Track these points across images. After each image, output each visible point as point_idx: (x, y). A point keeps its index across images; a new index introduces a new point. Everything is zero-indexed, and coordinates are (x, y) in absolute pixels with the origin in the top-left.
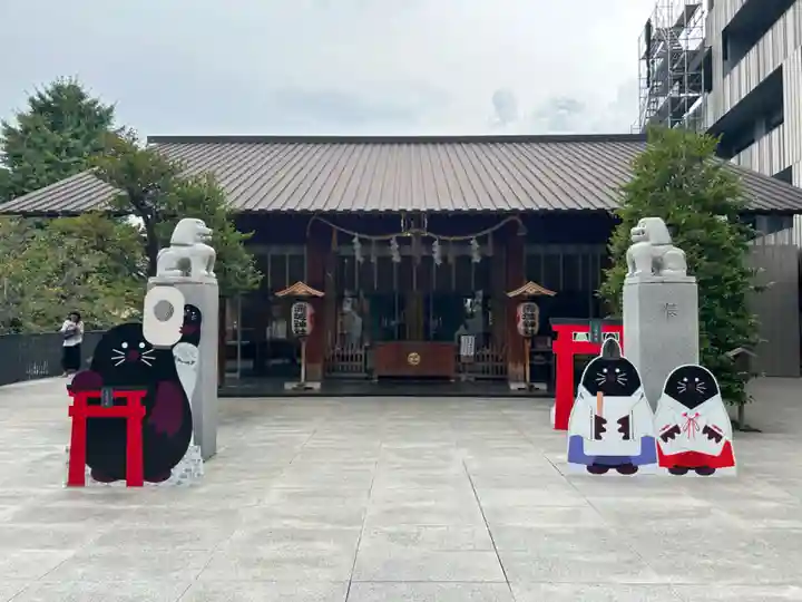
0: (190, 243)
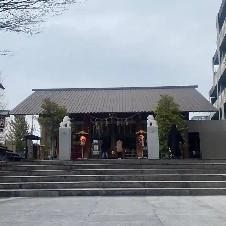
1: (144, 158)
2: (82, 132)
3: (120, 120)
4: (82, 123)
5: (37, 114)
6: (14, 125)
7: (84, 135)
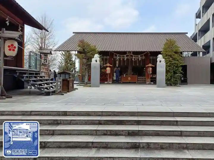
1: (151, 83)
2: (108, 65)
4: (108, 57)
5: (75, 51)
6: (64, 55)
7: (110, 67)
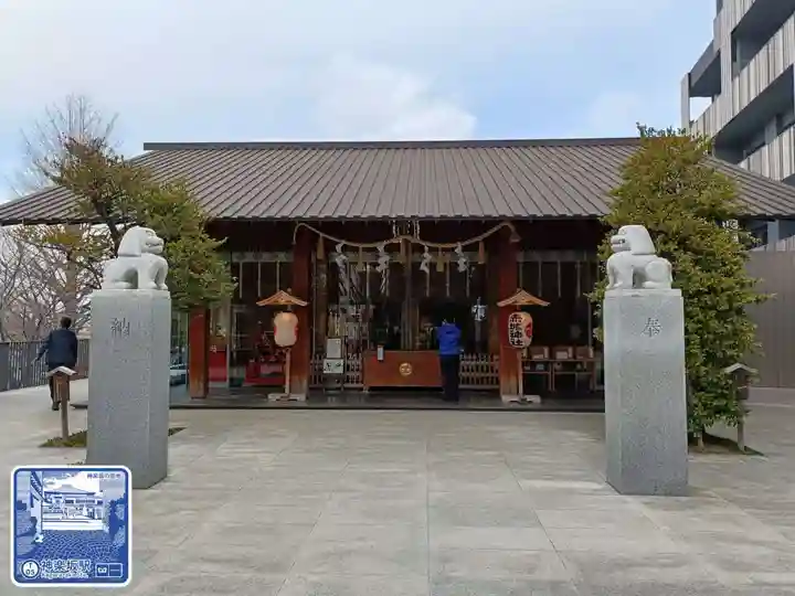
0: (137, 253)
2: (283, 297)
3: (431, 250)
